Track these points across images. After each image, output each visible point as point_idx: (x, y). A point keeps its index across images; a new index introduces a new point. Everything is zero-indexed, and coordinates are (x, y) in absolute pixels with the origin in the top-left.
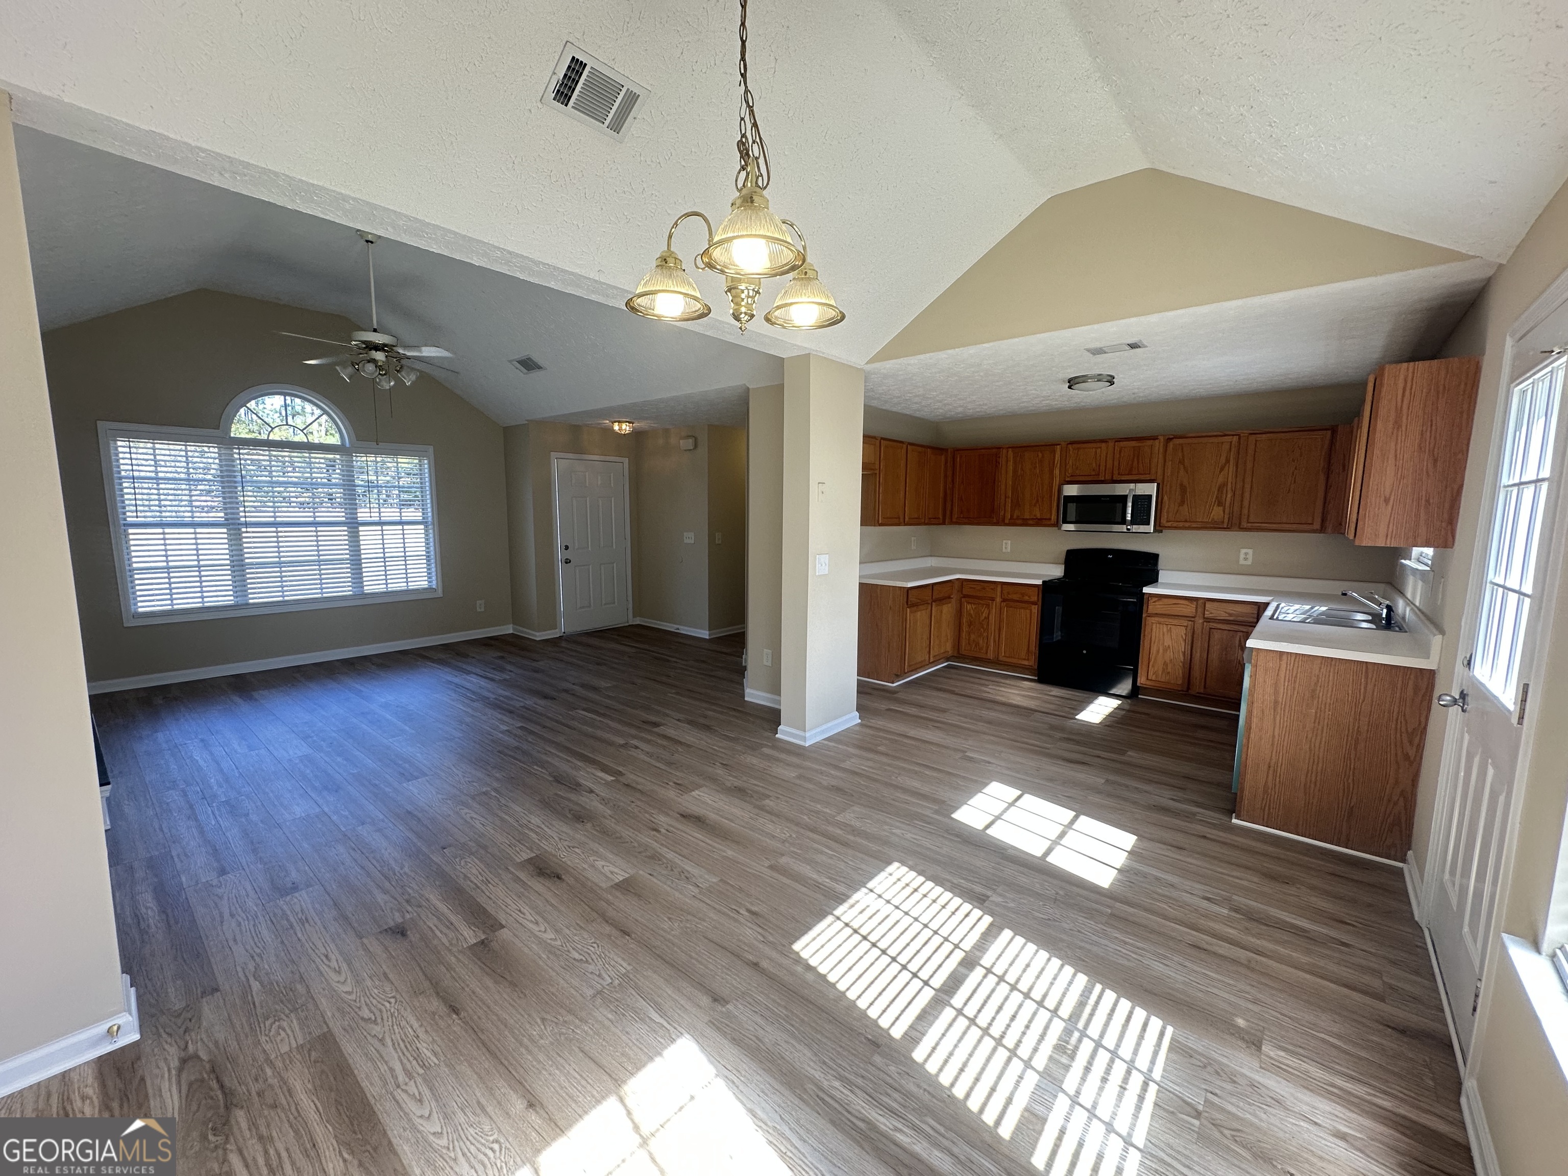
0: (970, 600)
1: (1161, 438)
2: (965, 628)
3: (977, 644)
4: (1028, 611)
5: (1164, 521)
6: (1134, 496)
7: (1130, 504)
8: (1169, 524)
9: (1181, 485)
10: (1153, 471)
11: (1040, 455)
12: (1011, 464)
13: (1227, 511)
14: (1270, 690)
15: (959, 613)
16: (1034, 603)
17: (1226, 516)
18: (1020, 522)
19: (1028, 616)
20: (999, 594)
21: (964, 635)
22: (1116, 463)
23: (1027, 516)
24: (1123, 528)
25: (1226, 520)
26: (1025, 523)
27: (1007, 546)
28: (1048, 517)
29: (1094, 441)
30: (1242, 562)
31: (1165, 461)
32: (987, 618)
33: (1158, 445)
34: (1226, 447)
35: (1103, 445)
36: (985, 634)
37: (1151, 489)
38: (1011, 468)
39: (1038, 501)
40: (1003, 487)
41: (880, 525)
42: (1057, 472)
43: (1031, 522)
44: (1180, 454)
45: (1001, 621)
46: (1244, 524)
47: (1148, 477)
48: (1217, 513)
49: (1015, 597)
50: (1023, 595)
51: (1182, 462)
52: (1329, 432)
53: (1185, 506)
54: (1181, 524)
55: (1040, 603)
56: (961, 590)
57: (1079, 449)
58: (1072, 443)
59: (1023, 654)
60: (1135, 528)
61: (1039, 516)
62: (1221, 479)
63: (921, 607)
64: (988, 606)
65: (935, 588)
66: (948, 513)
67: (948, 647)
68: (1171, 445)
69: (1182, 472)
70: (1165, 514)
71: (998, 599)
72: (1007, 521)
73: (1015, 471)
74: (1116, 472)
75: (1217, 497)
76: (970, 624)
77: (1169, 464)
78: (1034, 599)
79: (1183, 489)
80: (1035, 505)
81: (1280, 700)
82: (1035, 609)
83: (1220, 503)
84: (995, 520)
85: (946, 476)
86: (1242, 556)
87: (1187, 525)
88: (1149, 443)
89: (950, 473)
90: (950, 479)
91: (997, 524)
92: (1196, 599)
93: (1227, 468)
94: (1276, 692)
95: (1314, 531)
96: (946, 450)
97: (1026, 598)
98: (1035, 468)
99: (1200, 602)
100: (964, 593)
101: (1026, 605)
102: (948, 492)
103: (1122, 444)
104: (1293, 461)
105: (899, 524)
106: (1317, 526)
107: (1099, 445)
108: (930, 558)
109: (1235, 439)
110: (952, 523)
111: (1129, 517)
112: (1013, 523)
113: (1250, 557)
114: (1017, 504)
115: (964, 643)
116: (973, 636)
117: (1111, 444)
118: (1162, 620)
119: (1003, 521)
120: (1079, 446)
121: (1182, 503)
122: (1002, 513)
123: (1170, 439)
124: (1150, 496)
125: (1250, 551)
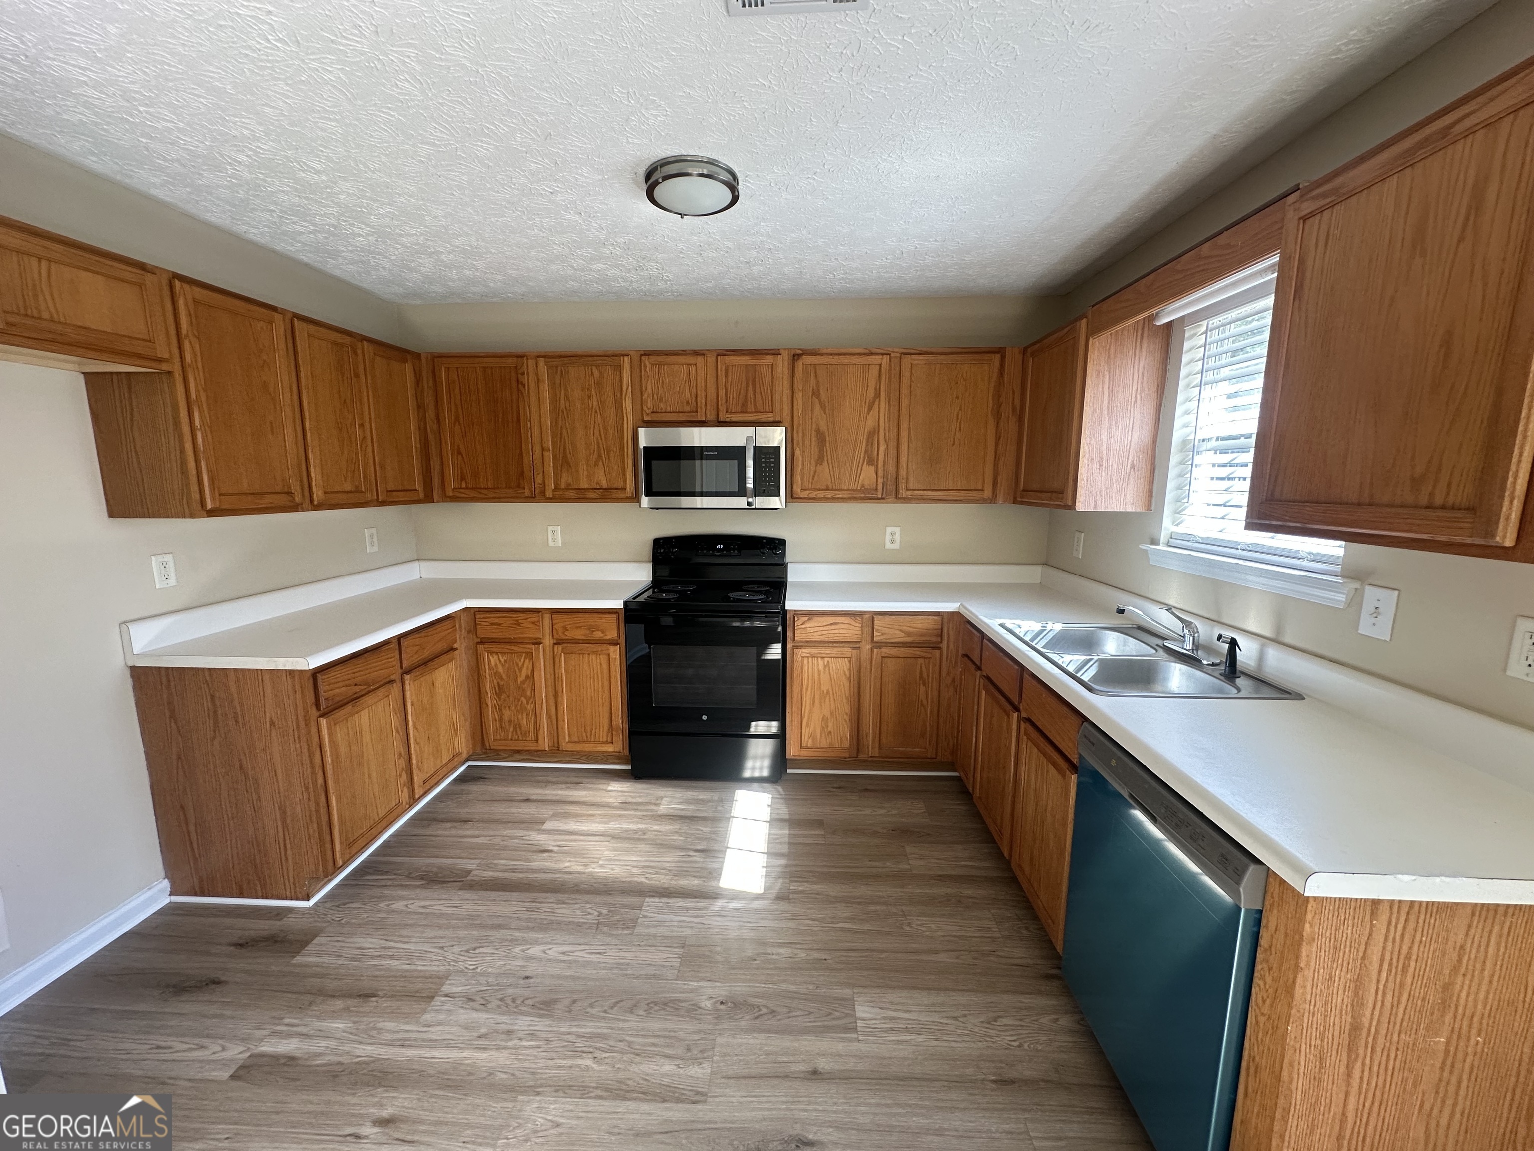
0: (495, 648)
1: (785, 354)
2: (490, 700)
3: (517, 726)
4: (603, 658)
5: (797, 488)
6: (755, 447)
7: (750, 463)
8: (805, 494)
9: (818, 431)
10: (777, 405)
11: (596, 373)
12: (545, 386)
13: (880, 472)
14: (1341, 998)
15: (476, 673)
16: (615, 644)
17: (880, 480)
18: (572, 494)
19: (605, 667)
20: (547, 631)
21: (490, 713)
22: (722, 392)
23: (584, 484)
24: (741, 502)
25: (880, 487)
26: (581, 496)
27: (556, 536)
28: (621, 485)
29: (684, 353)
30: (889, 545)
31: (793, 392)
32: (531, 677)
33: (782, 364)
34: (874, 371)
35: (700, 359)
36: (530, 707)
37: (775, 437)
38: (546, 395)
39: (600, 456)
40: (536, 431)
41: (211, 513)
42: (627, 404)
43: (591, 495)
44: (813, 381)
45: (556, 680)
46: (903, 493)
47: (770, 417)
48: (868, 475)
49: (578, 634)
50: (592, 629)
51: (816, 393)
52: (998, 356)
53: (825, 463)
54: (821, 494)
55: (622, 641)
56: (474, 629)
57: (660, 364)
58: (648, 354)
59: (603, 734)
60: (760, 502)
61: (604, 484)
62: (870, 423)
63: (369, 700)
64: (529, 655)
65: (405, 643)
66: (436, 481)
67: (462, 744)
68: (800, 365)
69: (818, 408)
70: (798, 478)
71: (548, 641)
72: (549, 493)
73: (554, 401)
74: (722, 409)
75: (866, 451)
76: (500, 691)
77: (799, 395)
78: (612, 634)
79: (821, 438)
80: (596, 464)
81: (1366, 1021)
82: (615, 653)
83: (871, 462)
84: (527, 493)
85: (420, 407)
86: (888, 537)
87: (829, 494)
88: (769, 359)
89: (429, 399)
90: (431, 413)
91: (532, 498)
92: (861, 614)
93: (877, 403)
94: (1358, 1002)
95: (983, 501)
96: (417, 356)
97: (598, 635)
98: (590, 397)
99: (866, 617)
100: (482, 634)
101: (598, 648)
102: (431, 437)
103: (728, 359)
104: (957, 397)
105: (294, 507)
106: (987, 493)
107: (691, 359)
108: (417, 564)
109: (886, 359)
110: (447, 498)
111: (750, 485)
112: (559, 497)
113: (897, 537)
114: (564, 462)
115: (491, 727)
116: (507, 714)
117: (711, 359)
118: (814, 651)
119: (543, 492)
120: (661, 358)
121: (820, 460)
122: (539, 479)
123: (796, 357)
124: (778, 448)
125: (897, 530)
